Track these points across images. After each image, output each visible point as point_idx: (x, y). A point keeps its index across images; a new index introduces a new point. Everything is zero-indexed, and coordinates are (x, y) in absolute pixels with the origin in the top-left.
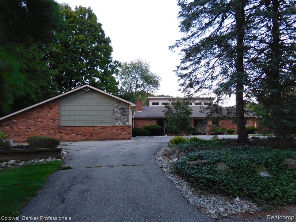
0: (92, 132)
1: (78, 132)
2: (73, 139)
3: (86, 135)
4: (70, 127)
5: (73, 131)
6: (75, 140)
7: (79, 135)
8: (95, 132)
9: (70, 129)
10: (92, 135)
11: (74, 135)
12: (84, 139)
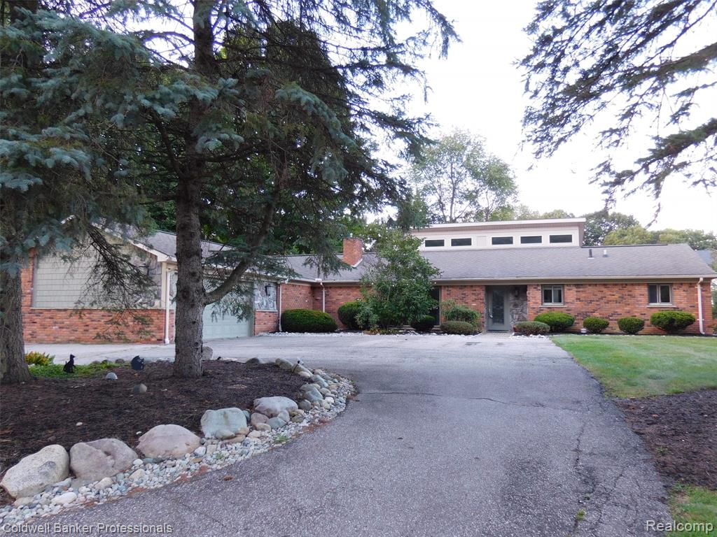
0: (88, 324)
1: (63, 323)
2: (54, 338)
3: (76, 331)
4: (49, 310)
5: (55, 320)
6: (58, 340)
7: (64, 330)
8: (94, 323)
9: (49, 315)
10: (87, 330)
11: (56, 329)
12: (72, 338)
